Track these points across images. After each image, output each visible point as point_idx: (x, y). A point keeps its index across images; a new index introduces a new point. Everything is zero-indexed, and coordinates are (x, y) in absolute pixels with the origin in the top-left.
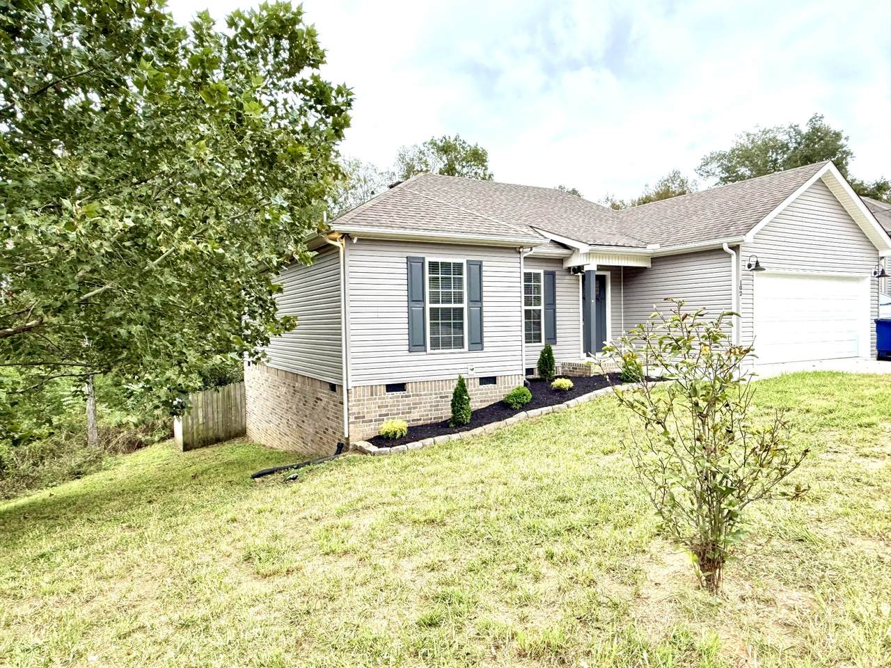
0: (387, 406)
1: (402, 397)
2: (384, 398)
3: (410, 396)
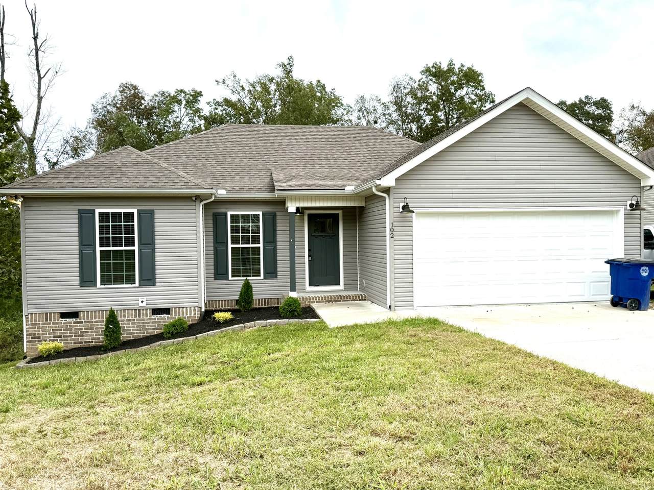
0: (61, 330)
1: (74, 323)
2: (57, 323)
3: (82, 322)
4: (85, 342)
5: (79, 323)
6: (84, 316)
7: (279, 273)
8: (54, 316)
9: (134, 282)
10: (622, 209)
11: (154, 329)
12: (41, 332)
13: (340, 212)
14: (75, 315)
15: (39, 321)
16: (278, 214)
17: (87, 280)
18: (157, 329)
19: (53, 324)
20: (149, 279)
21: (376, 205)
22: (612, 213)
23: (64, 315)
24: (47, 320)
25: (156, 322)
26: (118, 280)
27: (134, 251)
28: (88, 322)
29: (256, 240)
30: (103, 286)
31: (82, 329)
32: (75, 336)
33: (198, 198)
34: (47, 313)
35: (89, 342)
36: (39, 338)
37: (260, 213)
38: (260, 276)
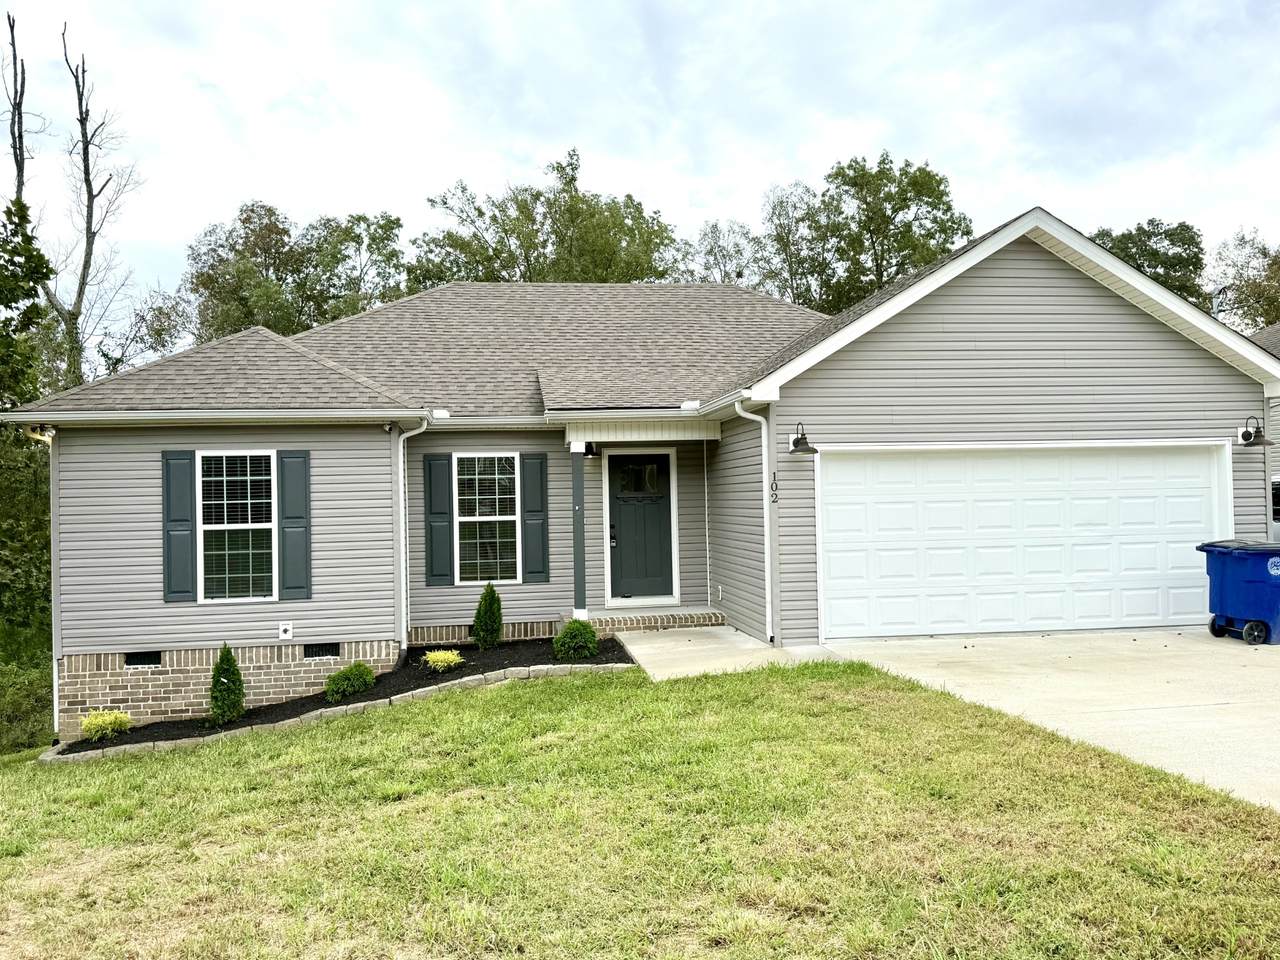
0: (126, 687)
1: (153, 673)
2: (120, 675)
3: (167, 672)
4: (173, 712)
5: (161, 673)
6: (171, 659)
7: (553, 573)
8: (113, 661)
9: (269, 592)
10: (1228, 444)
11: (307, 685)
12: (88, 692)
13: (672, 452)
14: (153, 657)
15: (84, 670)
16: (550, 455)
17: (177, 589)
18: (314, 684)
19: (112, 675)
20: (298, 586)
21: (743, 437)
22: (1208, 451)
23: (132, 658)
24: (99, 668)
25: (311, 672)
26: (239, 588)
27: (269, 531)
28: (180, 671)
29: (508, 507)
30: (209, 601)
31: (167, 685)
32: (154, 699)
33: (395, 427)
34: (99, 655)
35: (182, 711)
36: (84, 703)
37: (516, 455)
38: (515, 578)
